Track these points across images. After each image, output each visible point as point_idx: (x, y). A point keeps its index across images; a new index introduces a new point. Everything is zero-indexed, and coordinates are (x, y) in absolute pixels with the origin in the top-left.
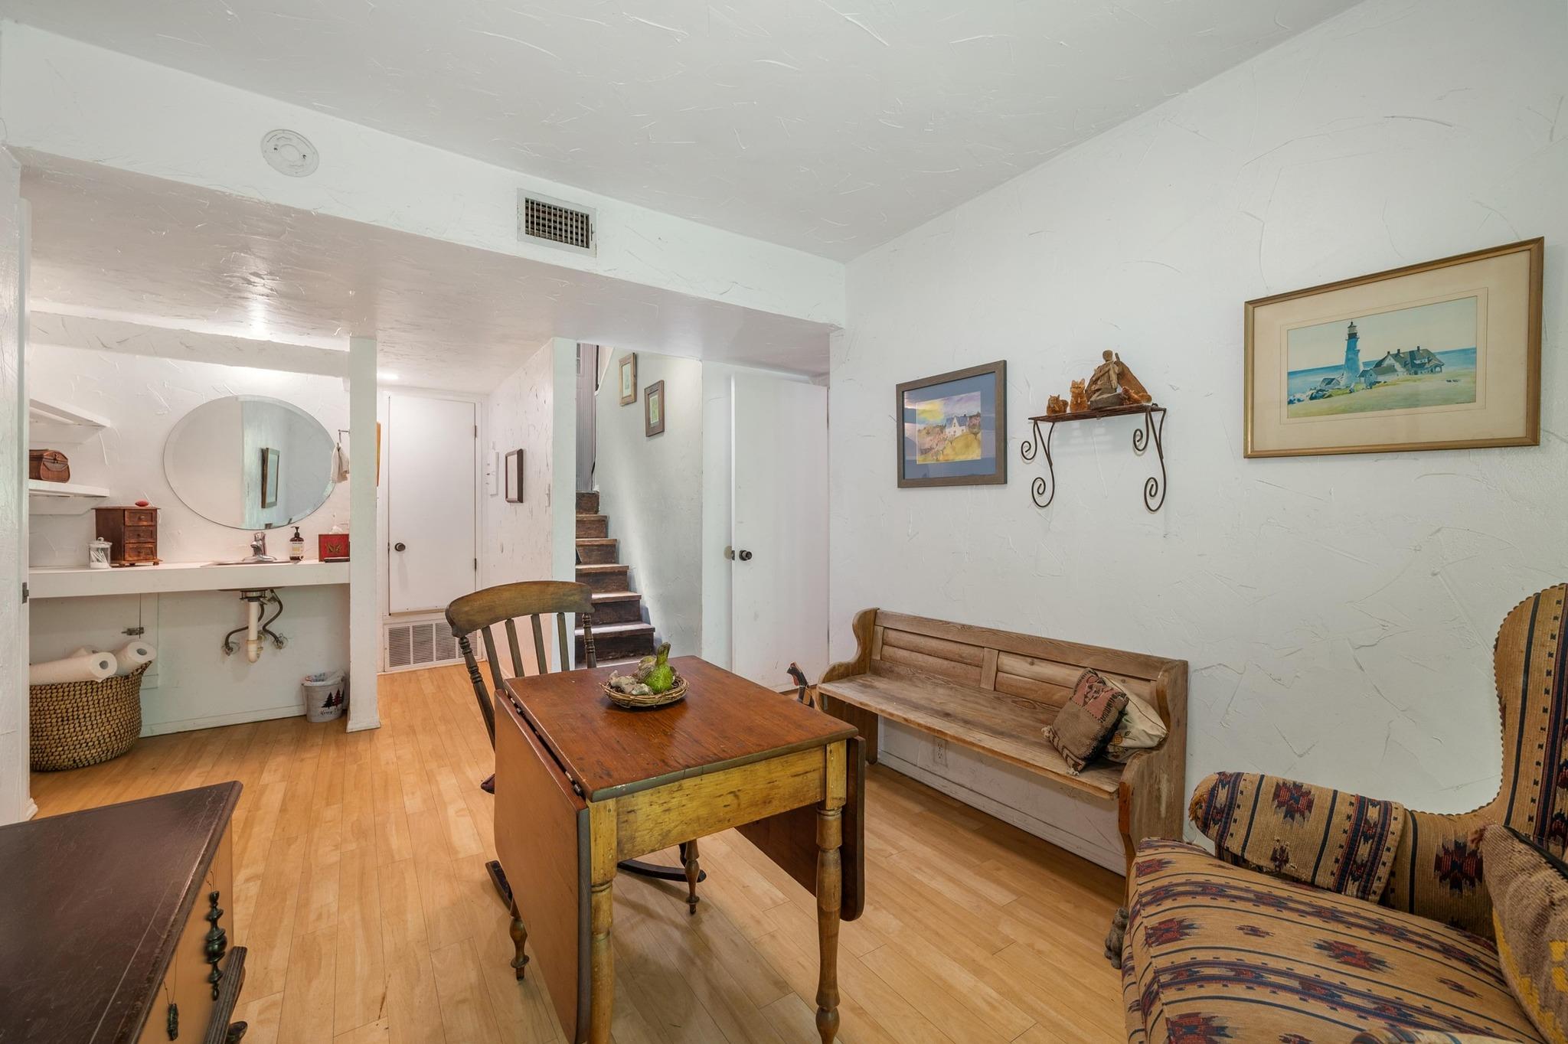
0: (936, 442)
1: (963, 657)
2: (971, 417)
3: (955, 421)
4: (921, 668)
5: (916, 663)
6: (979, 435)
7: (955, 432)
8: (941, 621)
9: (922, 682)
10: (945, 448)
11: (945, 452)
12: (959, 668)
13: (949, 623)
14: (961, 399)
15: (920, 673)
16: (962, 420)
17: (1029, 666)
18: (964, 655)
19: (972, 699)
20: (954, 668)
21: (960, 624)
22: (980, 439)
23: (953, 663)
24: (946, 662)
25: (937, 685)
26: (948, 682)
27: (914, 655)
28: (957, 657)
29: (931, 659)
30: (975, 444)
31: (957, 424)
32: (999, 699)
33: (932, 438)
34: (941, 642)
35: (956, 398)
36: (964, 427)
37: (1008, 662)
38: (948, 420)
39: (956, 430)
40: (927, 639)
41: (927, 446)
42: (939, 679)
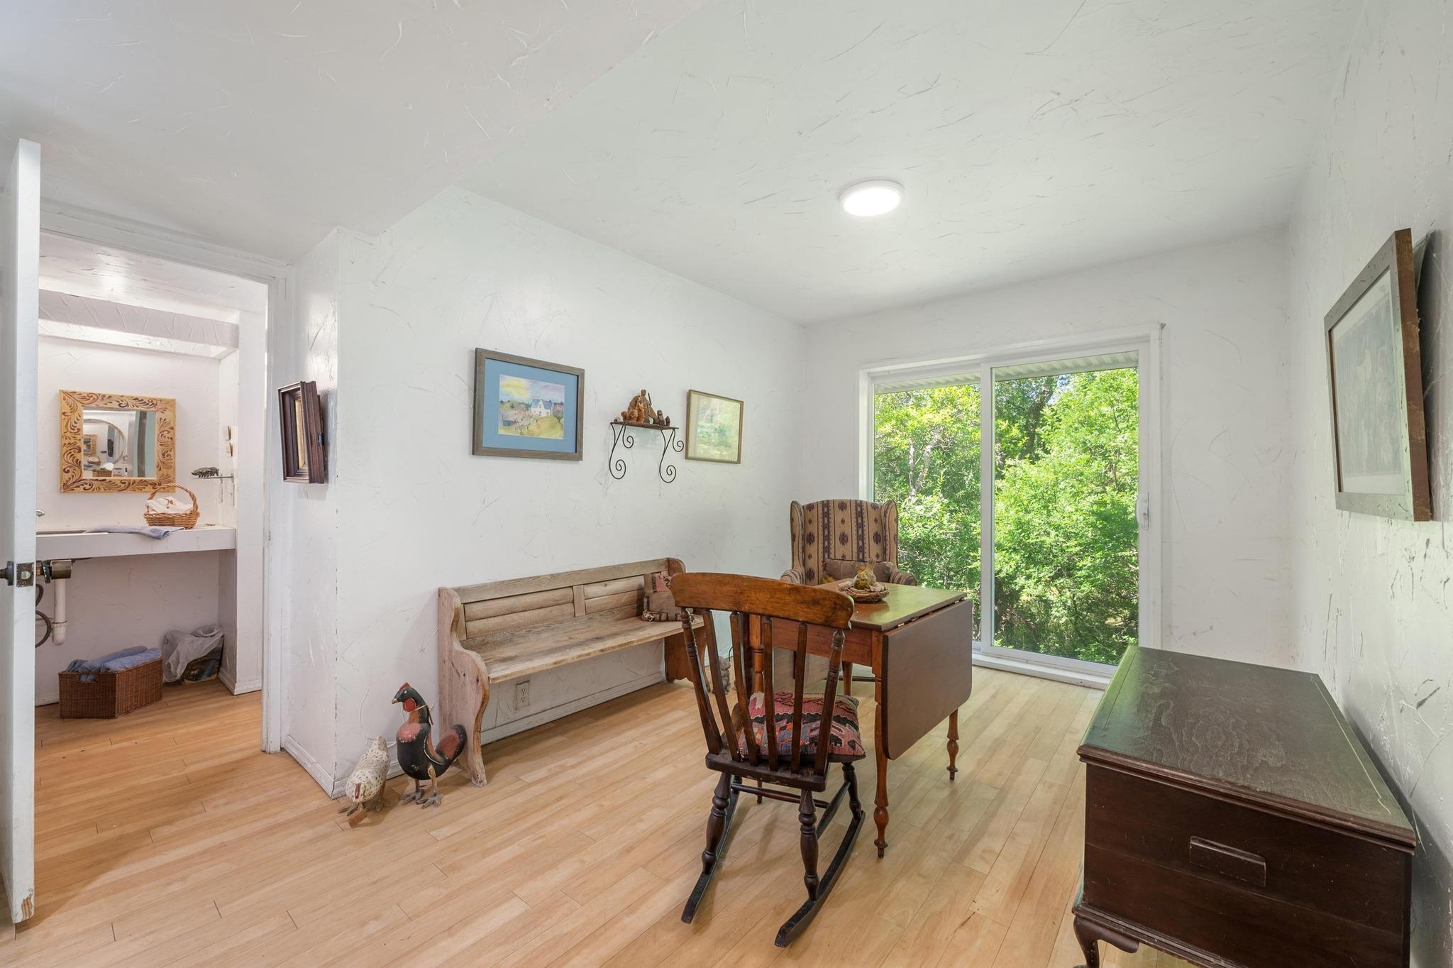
0: (521, 417)
1: (557, 601)
2: (555, 404)
3: (541, 403)
4: (519, 626)
5: (512, 623)
6: (562, 420)
7: (540, 412)
8: (530, 578)
9: (524, 637)
10: (530, 424)
11: (530, 428)
12: (555, 611)
13: (538, 577)
14: (547, 386)
15: (519, 631)
16: (548, 404)
17: (604, 587)
18: (557, 599)
19: (571, 629)
20: (551, 612)
21: (548, 575)
22: (563, 423)
23: (548, 608)
24: (542, 611)
25: (539, 633)
26: (549, 626)
27: (508, 617)
28: (551, 603)
29: (527, 614)
30: (559, 426)
31: (543, 406)
32: (591, 618)
33: (516, 412)
34: (534, 595)
35: (543, 384)
36: (549, 411)
37: (592, 590)
38: (533, 400)
39: (540, 411)
40: (520, 598)
41: (511, 419)
42: (540, 627)
